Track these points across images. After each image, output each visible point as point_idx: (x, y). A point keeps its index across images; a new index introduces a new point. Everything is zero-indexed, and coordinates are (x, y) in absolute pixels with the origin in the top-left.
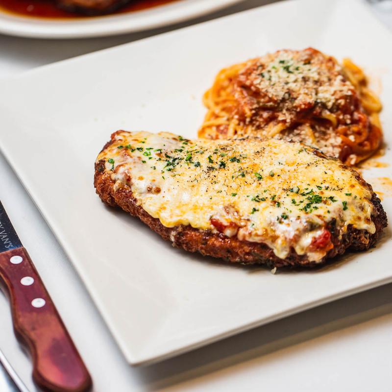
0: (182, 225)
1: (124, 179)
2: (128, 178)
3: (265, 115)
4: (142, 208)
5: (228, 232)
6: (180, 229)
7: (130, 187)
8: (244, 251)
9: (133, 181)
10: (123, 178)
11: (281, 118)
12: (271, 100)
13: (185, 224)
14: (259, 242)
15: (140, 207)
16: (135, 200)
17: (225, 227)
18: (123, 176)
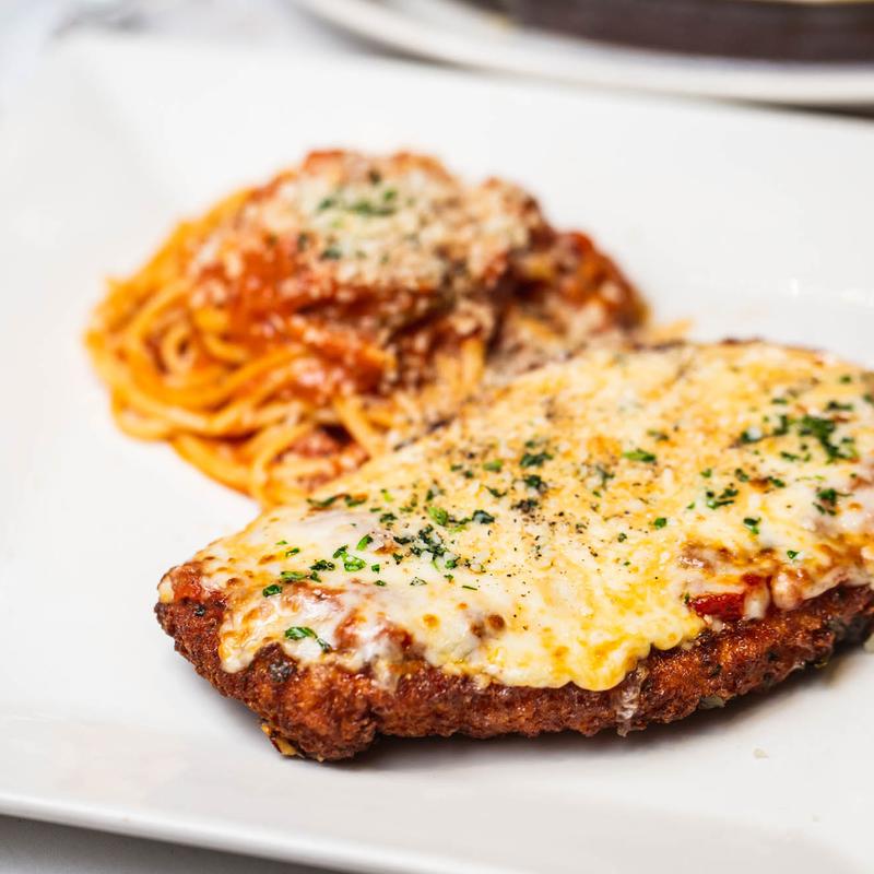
0: (640, 661)
1: (394, 646)
2: (402, 638)
3: (421, 342)
4: (500, 687)
5: (754, 608)
6: (642, 674)
7: (423, 659)
8: (807, 631)
9: (420, 636)
10: (390, 648)
11: (464, 326)
12: (415, 295)
13: (644, 652)
14: (834, 585)
15: (495, 686)
16: (466, 679)
17: (742, 597)
18: (385, 640)
